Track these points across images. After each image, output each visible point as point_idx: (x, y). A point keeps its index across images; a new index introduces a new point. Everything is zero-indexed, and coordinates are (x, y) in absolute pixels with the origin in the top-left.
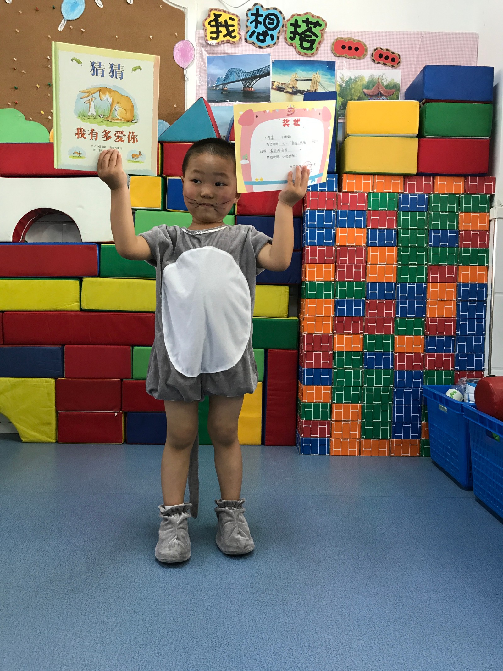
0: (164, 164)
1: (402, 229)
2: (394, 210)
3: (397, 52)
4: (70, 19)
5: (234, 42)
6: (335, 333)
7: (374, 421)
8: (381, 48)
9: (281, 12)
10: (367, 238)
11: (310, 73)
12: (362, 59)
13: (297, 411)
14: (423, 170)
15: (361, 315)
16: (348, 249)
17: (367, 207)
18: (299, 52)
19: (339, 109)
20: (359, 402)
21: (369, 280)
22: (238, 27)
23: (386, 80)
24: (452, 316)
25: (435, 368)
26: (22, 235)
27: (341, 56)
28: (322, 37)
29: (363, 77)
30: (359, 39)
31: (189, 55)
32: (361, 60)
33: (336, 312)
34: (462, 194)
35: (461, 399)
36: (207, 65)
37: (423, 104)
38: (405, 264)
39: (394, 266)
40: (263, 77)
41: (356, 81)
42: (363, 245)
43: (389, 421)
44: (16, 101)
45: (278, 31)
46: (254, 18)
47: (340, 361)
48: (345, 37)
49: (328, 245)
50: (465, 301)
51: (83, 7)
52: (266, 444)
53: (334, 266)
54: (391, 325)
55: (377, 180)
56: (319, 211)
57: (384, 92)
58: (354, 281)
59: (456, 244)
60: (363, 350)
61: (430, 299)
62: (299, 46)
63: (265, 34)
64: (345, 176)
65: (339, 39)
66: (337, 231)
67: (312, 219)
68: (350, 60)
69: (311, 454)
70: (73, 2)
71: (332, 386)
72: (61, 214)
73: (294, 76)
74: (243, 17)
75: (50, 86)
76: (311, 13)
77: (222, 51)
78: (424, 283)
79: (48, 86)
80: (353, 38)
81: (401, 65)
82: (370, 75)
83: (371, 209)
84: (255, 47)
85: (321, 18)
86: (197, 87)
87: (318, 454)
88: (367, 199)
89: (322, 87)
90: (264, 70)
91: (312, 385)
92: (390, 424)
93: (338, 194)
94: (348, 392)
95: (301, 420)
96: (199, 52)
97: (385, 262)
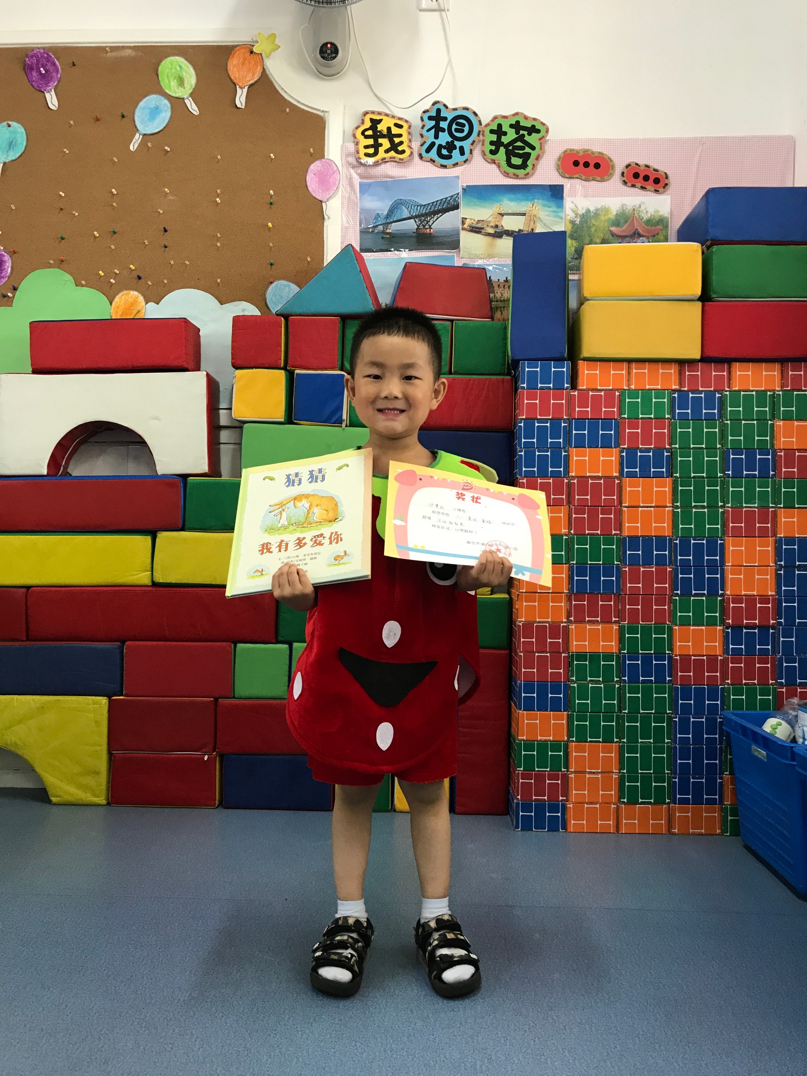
0: (290, 350)
1: (680, 448)
2: (665, 418)
3: (662, 169)
4: (149, 132)
5: (402, 160)
6: (569, 622)
7: (641, 773)
8: (637, 164)
9: (475, 114)
10: (621, 464)
11: (523, 203)
12: (606, 181)
13: (509, 755)
14: (710, 353)
15: (614, 592)
16: (590, 481)
17: (620, 412)
18: (505, 172)
19: (571, 258)
20: (615, 740)
21: (626, 533)
22: (408, 137)
23: (647, 212)
24: (770, 593)
25: (744, 681)
26: (63, 463)
27: (571, 176)
28: (541, 149)
29: (609, 207)
30: (601, 151)
31: (331, 181)
32: (605, 183)
33: (573, 586)
34: (778, 391)
35: (789, 735)
36: (358, 196)
37: (708, 248)
38: (686, 506)
39: (667, 509)
40: (448, 211)
41: (597, 214)
42: (615, 474)
44: (62, 258)
45: (471, 142)
46: (433, 123)
47: (581, 669)
48: (579, 148)
49: (556, 475)
50: (790, 567)
51: (169, 114)
52: (457, 810)
53: (568, 510)
54: (666, 607)
55: (635, 369)
56: (540, 421)
57: (643, 232)
58: (601, 535)
59: (771, 473)
60: (620, 650)
61: (730, 564)
62: (506, 163)
63: (450, 147)
64: (582, 366)
65: (569, 152)
66: (570, 454)
67: (529, 435)
68: (587, 182)
69: (534, 829)
70: (153, 106)
71: (569, 712)
72: (124, 430)
73: (498, 209)
74: (416, 122)
75: (115, 233)
76: (523, 113)
77: (384, 174)
78: (718, 537)
79: (112, 234)
80: (590, 150)
81: (670, 188)
82: (619, 206)
83: (626, 416)
84: (435, 166)
85: (539, 120)
86: (344, 230)
87: (546, 830)
88: (620, 400)
89: (543, 225)
90: (449, 201)
91: (535, 710)
92: (670, 779)
93: (572, 393)
94: (595, 723)
95: (516, 770)
96: (347, 176)
97: (652, 504)
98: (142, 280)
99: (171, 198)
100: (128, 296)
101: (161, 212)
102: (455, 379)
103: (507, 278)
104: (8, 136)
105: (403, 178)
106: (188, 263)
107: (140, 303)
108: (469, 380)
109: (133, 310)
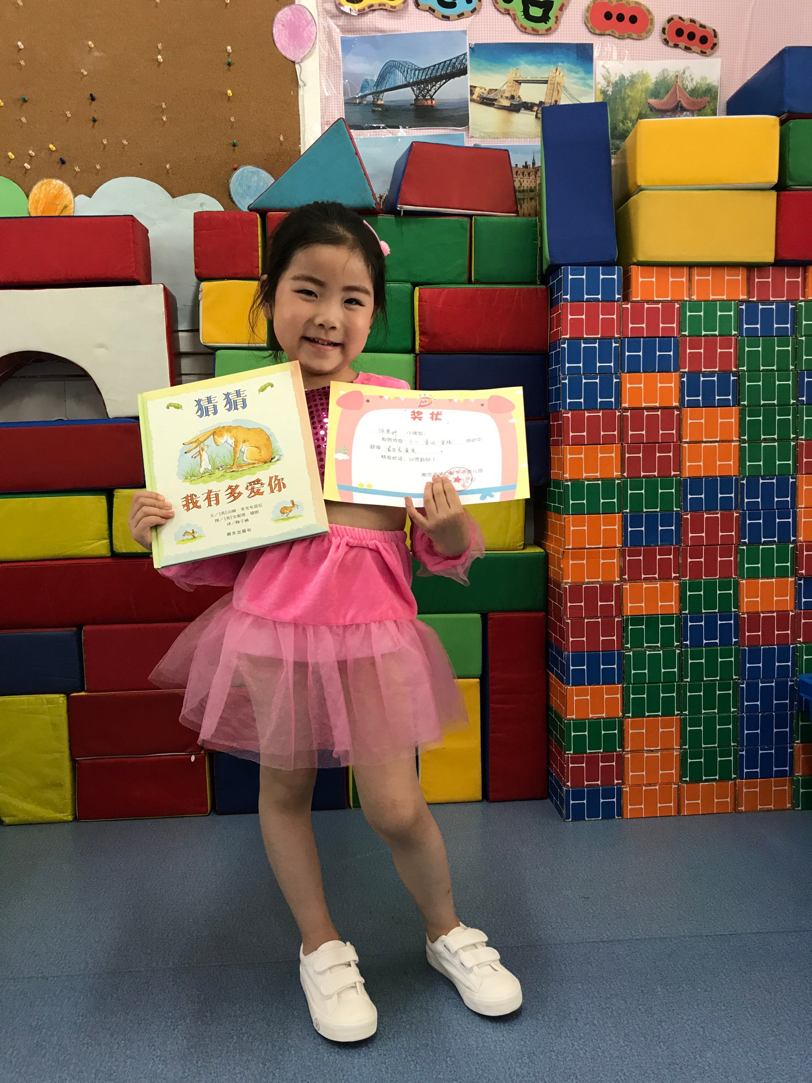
1: (747, 371)
2: (731, 335)
3: (709, 25)
5: (394, 7)
6: (624, 581)
7: (704, 748)
8: (680, 18)
10: (682, 391)
11: (545, 67)
12: (644, 39)
13: (548, 731)
14: (787, 256)
15: (674, 543)
16: (646, 413)
17: (681, 328)
18: (521, 26)
20: (676, 713)
21: (687, 474)
23: (692, 79)
27: (603, 33)
29: (647, 73)
31: (305, 35)
32: (643, 41)
33: (626, 540)
36: (341, 56)
37: (785, 122)
38: (754, 441)
39: (733, 444)
40: (453, 77)
41: (632, 83)
42: (675, 404)
43: (733, 746)
47: (637, 634)
49: (606, 406)
52: (491, 797)
53: (619, 449)
54: (732, 559)
55: (698, 276)
56: (587, 341)
57: (686, 104)
58: (658, 477)
60: (680, 610)
61: (803, 506)
62: (522, 14)
64: (636, 271)
66: (623, 380)
67: (574, 359)
68: (621, 40)
69: (586, 819)
71: (623, 684)
72: (61, 361)
73: (514, 75)
77: (371, 26)
78: (790, 475)
79: (21, 102)
81: (720, 50)
82: (660, 71)
83: (687, 333)
84: (436, 17)
86: (324, 100)
87: (600, 818)
88: (679, 315)
89: (569, 96)
90: (454, 63)
91: (585, 685)
92: (736, 752)
93: (624, 306)
94: (654, 695)
95: (565, 752)
96: (325, 28)
97: (717, 438)
98: (67, 165)
99: (97, 54)
100: (49, 185)
101: (86, 73)
102: (477, 290)
103: (526, 163)
106: (125, 142)
107: (66, 195)
108: (495, 290)
109: (57, 205)
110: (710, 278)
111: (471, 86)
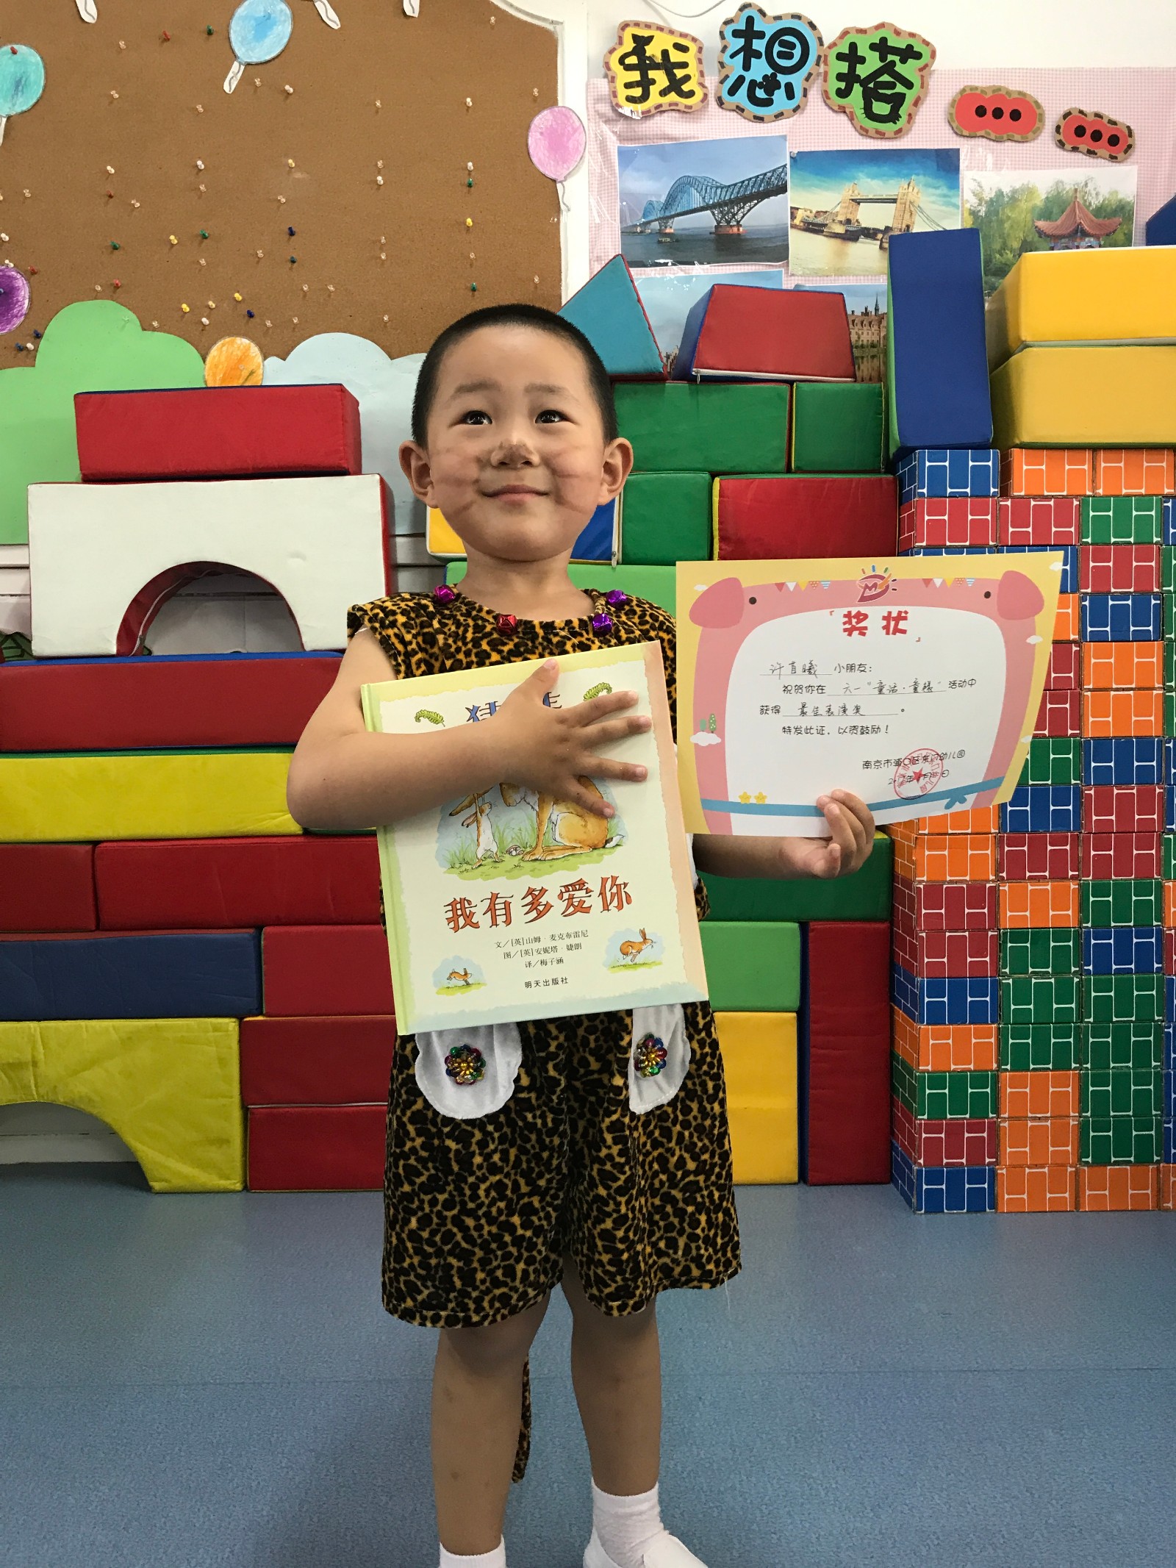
2: (1152, 543)
3: (1122, 121)
4: (254, 60)
5: (690, 107)
6: (1001, 880)
7: (1114, 1116)
8: (1081, 112)
9: (812, 26)
10: (1082, 620)
11: (891, 182)
12: (1029, 141)
13: (893, 1089)
15: (1070, 828)
17: (1081, 533)
18: (861, 127)
20: (1074, 1065)
21: (1089, 733)
22: (697, 67)
23: (1097, 194)
26: (140, 633)
27: (973, 134)
28: (922, 87)
29: (1034, 187)
30: (1021, 89)
31: (571, 146)
32: (1028, 144)
33: (1004, 824)
36: (617, 171)
39: (1155, 692)
40: (768, 196)
41: (1014, 199)
42: (1072, 637)
43: (1156, 1115)
44: (117, 281)
45: (806, 75)
46: (741, 42)
47: (1019, 955)
48: (984, 85)
51: (288, 27)
52: (809, 1179)
54: (1154, 852)
55: (1106, 462)
56: (950, 550)
57: (1090, 227)
58: (1050, 737)
60: (1080, 923)
62: (863, 111)
63: (770, 84)
64: (1018, 457)
65: (968, 92)
68: (999, 144)
69: (945, 1211)
70: (262, 14)
71: (999, 1024)
72: (240, 575)
73: (851, 192)
74: (712, 42)
75: (204, 237)
76: (892, 25)
77: (659, 133)
79: (200, 238)
80: (1004, 88)
81: (1136, 153)
82: (1050, 185)
83: (1089, 540)
84: (745, 118)
85: (920, 36)
86: (594, 229)
87: (965, 1211)
88: (1079, 514)
89: (925, 219)
90: (770, 178)
91: (945, 1024)
92: (1159, 1124)
93: (1001, 503)
94: (1041, 1040)
95: (916, 1119)
96: (596, 137)
97: (1131, 684)
98: (256, 320)
99: (298, 175)
100: (233, 345)
101: (284, 200)
102: (800, 480)
103: (866, 309)
104: (12, 70)
105: (689, 141)
106: (331, 288)
107: (254, 357)
108: (824, 481)
109: (242, 371)
110: (1122, 465)
111: (792, 208)
